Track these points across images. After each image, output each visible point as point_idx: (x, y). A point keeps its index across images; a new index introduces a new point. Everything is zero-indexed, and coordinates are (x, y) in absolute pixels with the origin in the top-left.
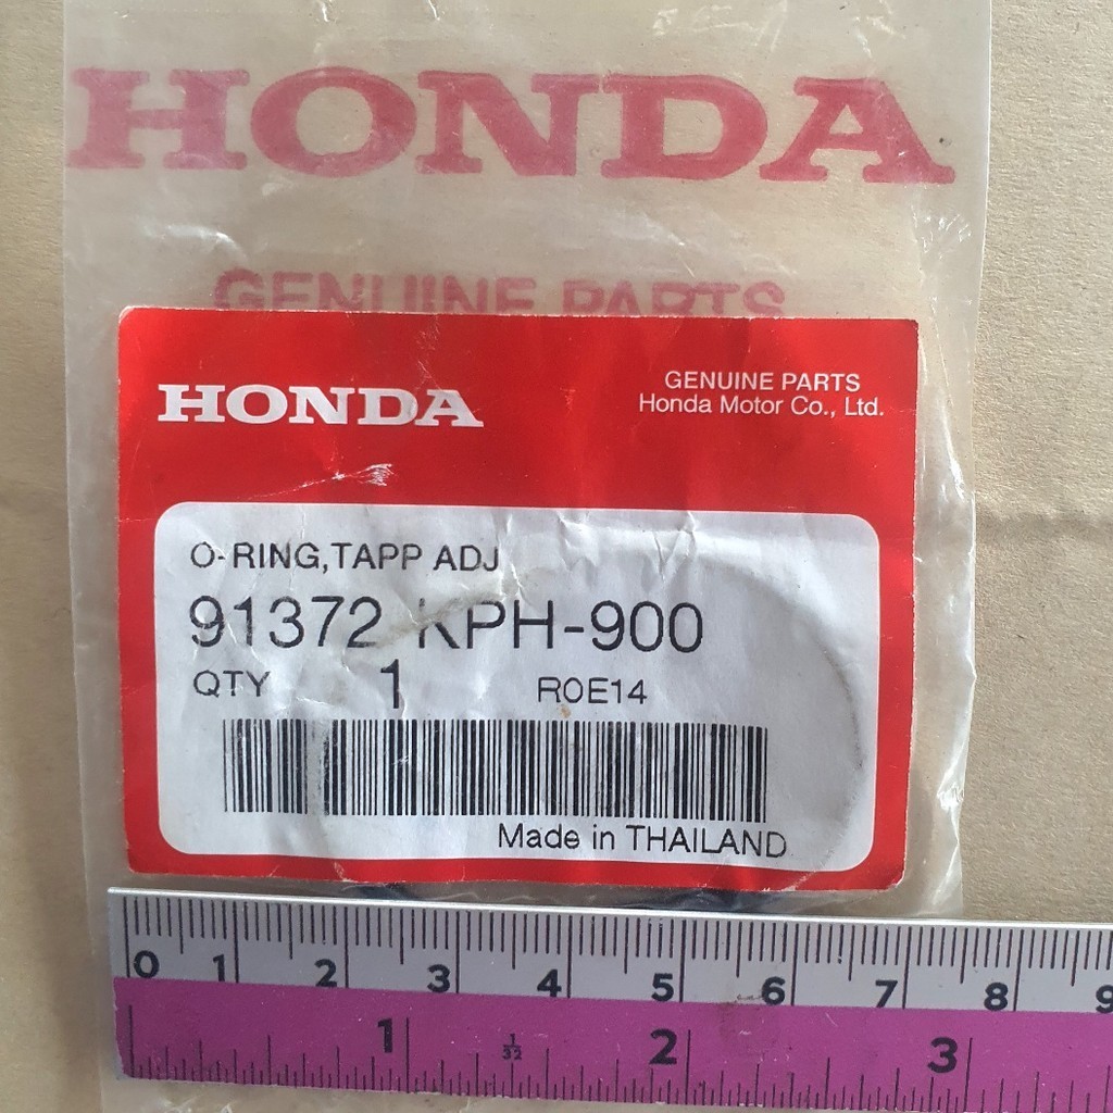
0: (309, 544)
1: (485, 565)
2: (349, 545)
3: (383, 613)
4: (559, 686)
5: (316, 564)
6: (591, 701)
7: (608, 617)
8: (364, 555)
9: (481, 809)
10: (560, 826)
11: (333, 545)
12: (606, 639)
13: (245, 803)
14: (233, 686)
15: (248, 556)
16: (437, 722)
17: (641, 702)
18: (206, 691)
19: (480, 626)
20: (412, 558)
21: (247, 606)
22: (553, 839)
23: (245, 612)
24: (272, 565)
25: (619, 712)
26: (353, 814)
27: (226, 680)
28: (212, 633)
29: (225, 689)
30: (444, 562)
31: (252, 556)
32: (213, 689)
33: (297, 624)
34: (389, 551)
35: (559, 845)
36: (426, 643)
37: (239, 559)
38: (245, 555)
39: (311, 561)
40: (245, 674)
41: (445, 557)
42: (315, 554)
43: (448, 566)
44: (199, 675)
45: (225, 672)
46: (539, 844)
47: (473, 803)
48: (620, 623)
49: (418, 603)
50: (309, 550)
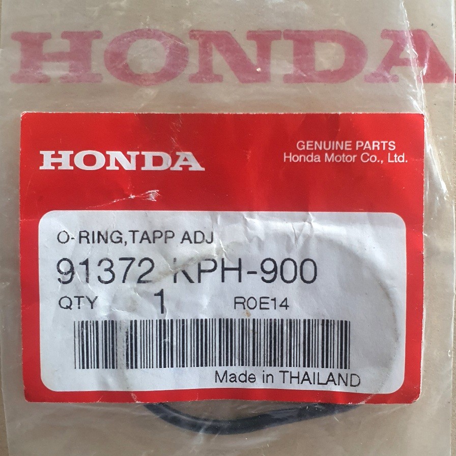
0: (118, 231)
1: (207, 241)
2: (138, 231)
3: (155, 265)
4: (245, 301)
5: (121, 241)
6: (261, 308)
7: (269, 266)
8: (145, 237)
9: (206, 364)
10: (246, 371)
11: (129, 231)
12: (268, 277)
13: (85, 364)
14: (79, 304)
15: (86, 237)
16: (183, 320)
17: (286, 309)
18: (65, 307)
19: (204, 271)
20: (170, 238)
21: (86, 263)
22: (242, 378)
23: (85, 266)
24: (99, 242)
25: (275, 314)
26: (141, 368)
27: (75, 301)
28: (68, 277)
29: (75, 305)
30: (186, 239)
31: (89, 237)
32: (69, 305)
33: (112, 272)
34: (158, 234)
35: (246, 381)
36: (177, 281)
37: (82, 239)
38: (85, 237)
39: (119, 240)
40: (85, 298)
41: (186, 237)
42: (120, 236)
43: (188, 241)
44: (61, 299)
45: (75, 297)
46: (235, 381)
47: (202, 360)
48: (275, 269)
49: (173, 260)
50: (117, 234)
